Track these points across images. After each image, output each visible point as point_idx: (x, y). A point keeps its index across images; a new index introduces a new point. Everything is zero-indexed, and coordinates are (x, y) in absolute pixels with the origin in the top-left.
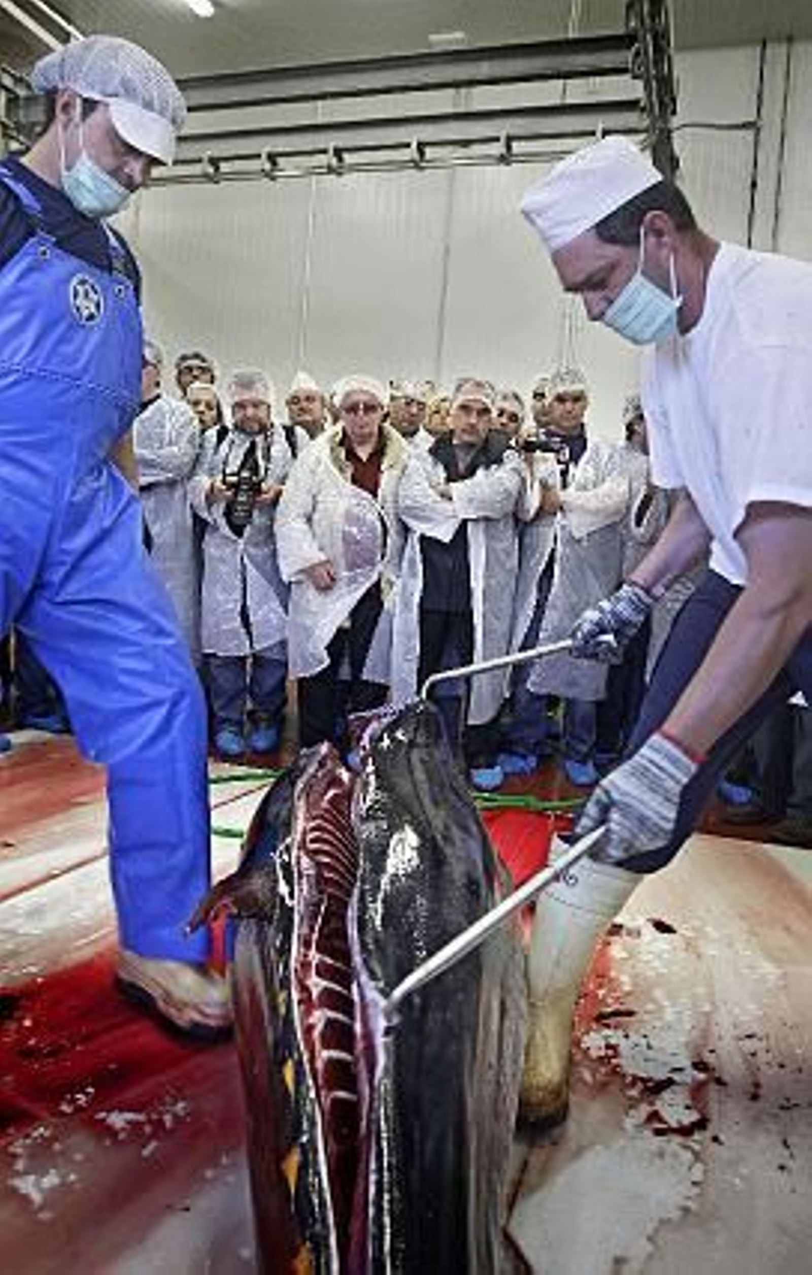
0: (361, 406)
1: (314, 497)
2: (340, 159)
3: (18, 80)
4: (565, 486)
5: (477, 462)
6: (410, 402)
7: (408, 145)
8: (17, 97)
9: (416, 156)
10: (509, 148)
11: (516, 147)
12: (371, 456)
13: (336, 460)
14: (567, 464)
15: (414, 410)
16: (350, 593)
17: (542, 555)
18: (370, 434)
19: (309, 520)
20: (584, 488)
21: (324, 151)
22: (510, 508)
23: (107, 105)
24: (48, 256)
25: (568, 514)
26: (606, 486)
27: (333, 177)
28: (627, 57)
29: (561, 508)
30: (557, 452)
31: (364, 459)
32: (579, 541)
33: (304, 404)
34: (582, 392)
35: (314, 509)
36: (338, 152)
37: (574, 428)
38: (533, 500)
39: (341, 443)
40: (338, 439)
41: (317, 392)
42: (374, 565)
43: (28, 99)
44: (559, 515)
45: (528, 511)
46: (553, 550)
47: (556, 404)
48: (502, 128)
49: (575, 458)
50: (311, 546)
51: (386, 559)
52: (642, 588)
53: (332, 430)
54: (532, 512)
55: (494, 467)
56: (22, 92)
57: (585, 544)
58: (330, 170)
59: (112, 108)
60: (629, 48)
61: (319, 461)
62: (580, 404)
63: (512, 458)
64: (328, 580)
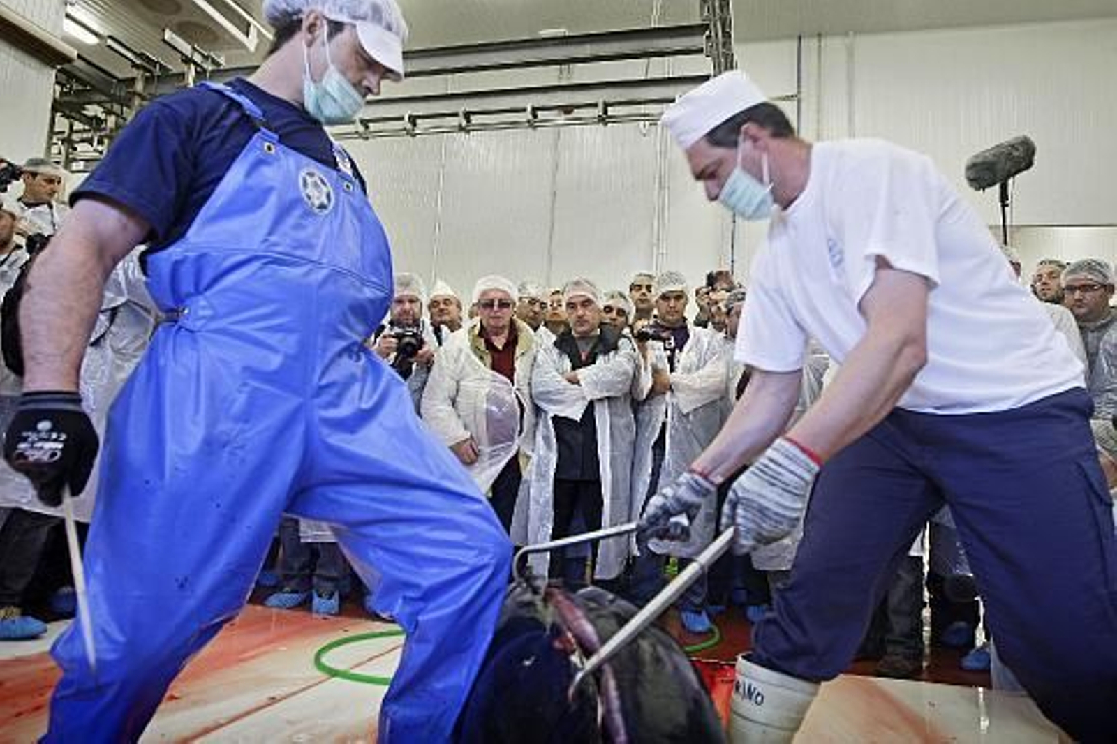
0: (496, 303)
1: (458, 382)
2: (468, 121)
3: (206, 58)
4: (672, 370)
5: (597, 351)
6: (533, 301)
7: (524, 110)
8: (205, 71)
9: (530, 117)
10: (605, 112)
11: (611, 111)
12: (505, 346)
13: (476, 349)
14: (673, 351)
15: (537, 308)
16: (491, 465)
17: (654, 428)
18: (504, 326)
19: (454, 403)
20: (689, 371)
21: (455, 115)
22: (627, 389)
23: (354, 26)
24: (273, 151)
25: (677, 393)
26: (708, 368)
27: (463, 134)
28: (700, 41)
29: (671, 389)
30: (664, 340)
31: (500, 347)
32: (687, 415)
33: (442, 306)
34: (682, 292)
35: (458, 391)
36: (467, 115)
37: (678, 321)
38: (647, 382)
39: (480, 335)
40: (477, 331)
41: (453, 296)
42: (512, 439)
43: (213, 72)
44: (669, 393)
45: (642, 391)
46: (664, 424)
47: (661, 301)
48: (600, 96)
49: (680, 346)
50: (457, 424)
51: (523, 435)
52: (701, 474)
53: (470, 324)
54: (646, 392)
55: (612, 353)
56: (209, 67)
57: (691, 417)
58: (461, 128)
59: (358, 28)
60: (702, 34)
61: (461, 351)
62: (682, 301)
63: (626, 346)
64: (472, 455)
